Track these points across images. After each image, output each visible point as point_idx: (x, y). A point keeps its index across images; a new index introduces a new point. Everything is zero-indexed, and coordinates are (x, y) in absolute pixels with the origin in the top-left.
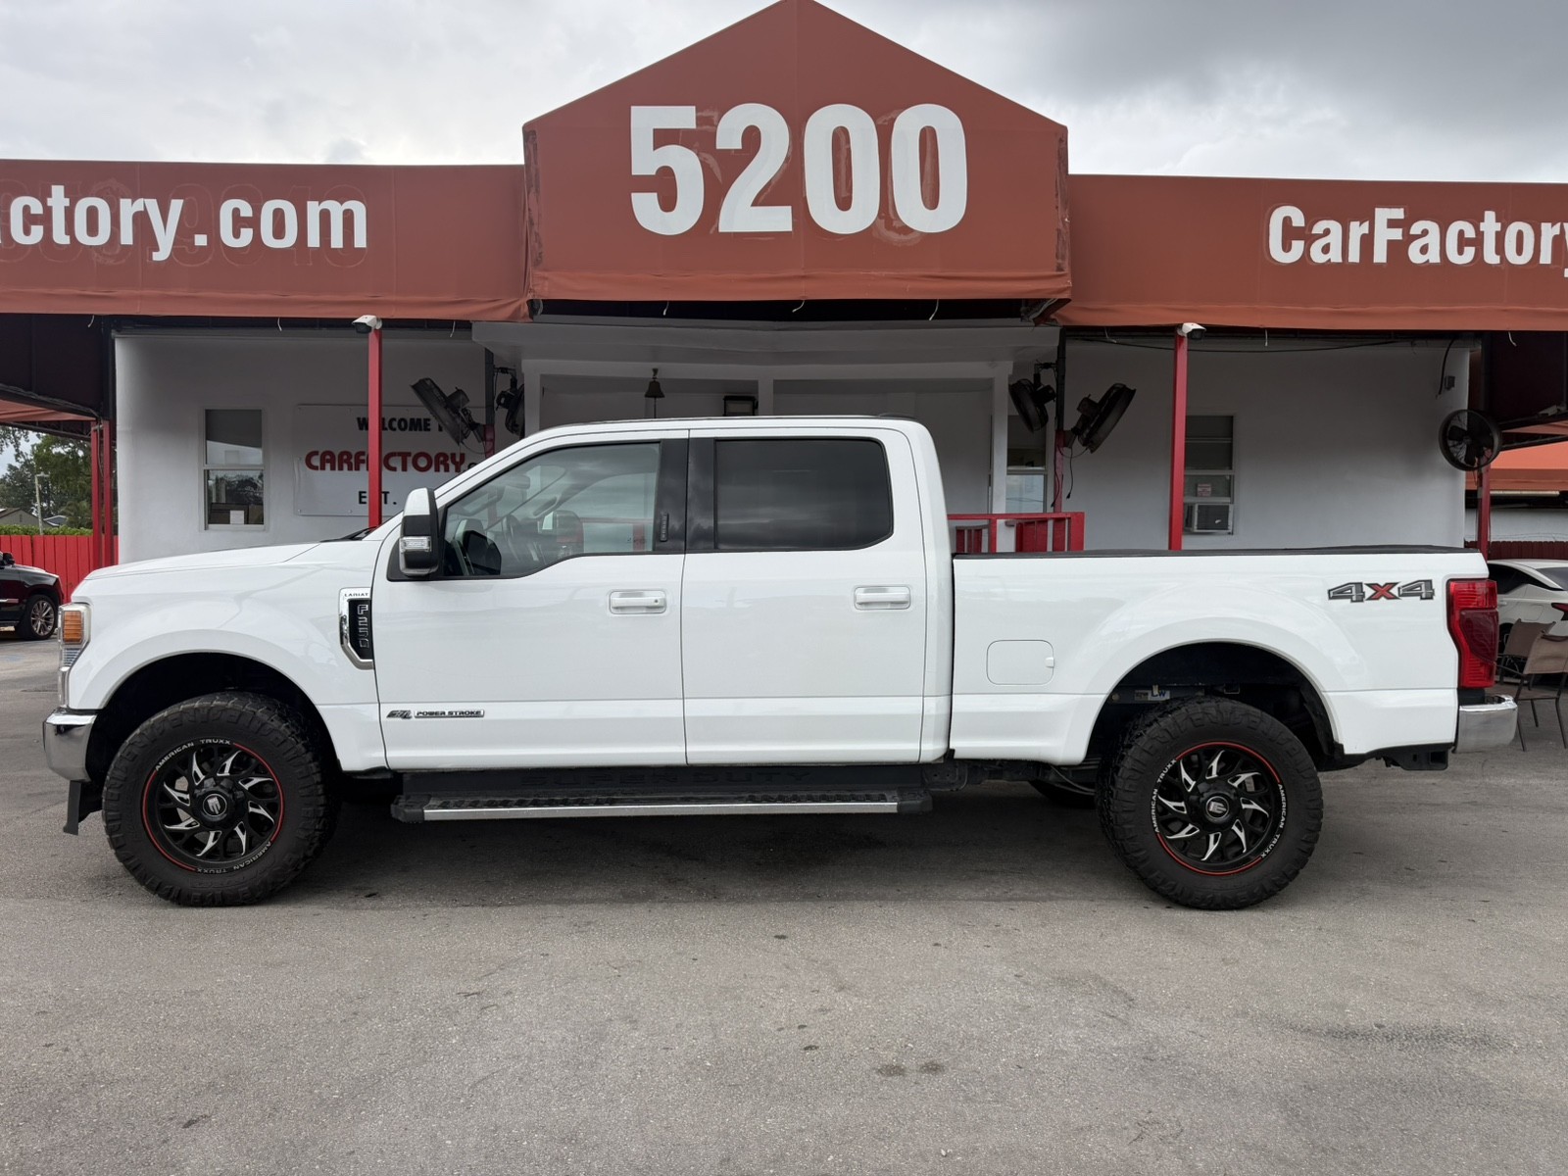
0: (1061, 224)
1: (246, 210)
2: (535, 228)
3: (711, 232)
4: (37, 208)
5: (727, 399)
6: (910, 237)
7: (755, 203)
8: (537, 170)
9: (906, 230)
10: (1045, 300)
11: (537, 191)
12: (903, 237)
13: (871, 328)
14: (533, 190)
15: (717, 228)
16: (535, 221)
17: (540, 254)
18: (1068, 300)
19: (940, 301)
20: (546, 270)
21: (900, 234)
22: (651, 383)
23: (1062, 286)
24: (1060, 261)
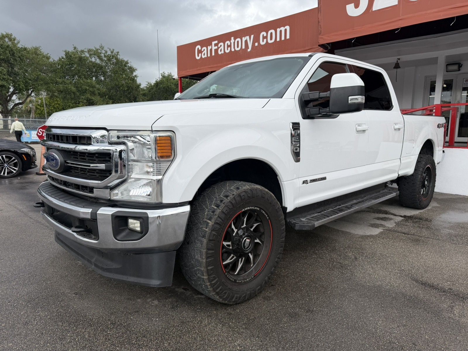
2: (320, 23)
3: (370, 11)
5: (447, 65)
11: (321, 12)
16: (320, 21)
17: (321, 31)
19: (456, 17)
20: (322, 35)
22: (396, 64)
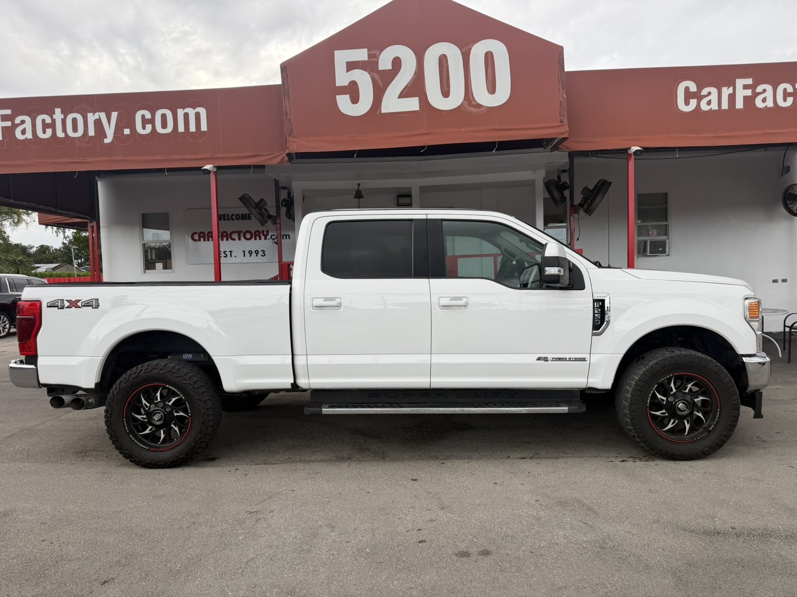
0: (561, 98)
1: (148, 115)
2: (289, 117)
3: (378, 113)
4: (48, 120)
5: (398, 196)
6: (481, 109)
7: (399, 97)
8: (288, 87)
9: (480, 106)
10: (555, 139)
11: (289, 97)
12: (478, 110)
13: (468, 157)
14: (286, 97)
15: (381, 111)
16: (288, 112)
17: (292, 129)
18: (567, 138)
19: (498, 142)
20: (295, 137)
21: (476, 108)
22: (357, 191)
23: (563, 131)
24: (562, 118)
